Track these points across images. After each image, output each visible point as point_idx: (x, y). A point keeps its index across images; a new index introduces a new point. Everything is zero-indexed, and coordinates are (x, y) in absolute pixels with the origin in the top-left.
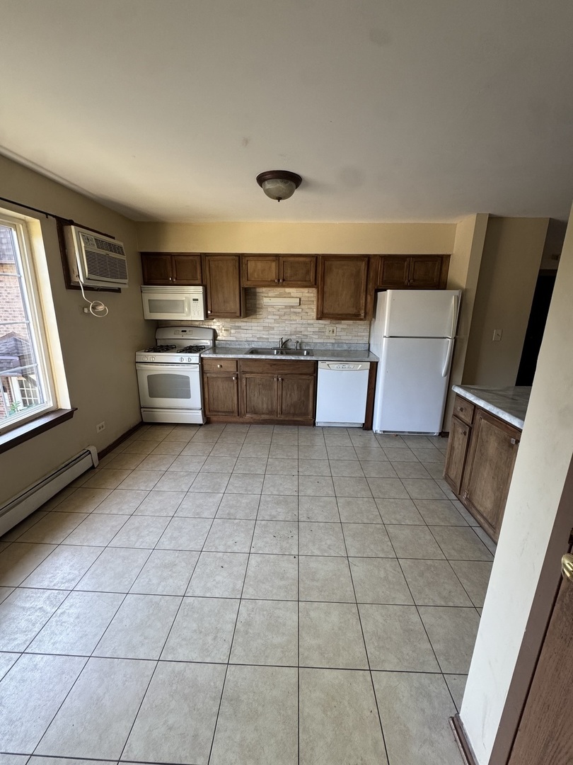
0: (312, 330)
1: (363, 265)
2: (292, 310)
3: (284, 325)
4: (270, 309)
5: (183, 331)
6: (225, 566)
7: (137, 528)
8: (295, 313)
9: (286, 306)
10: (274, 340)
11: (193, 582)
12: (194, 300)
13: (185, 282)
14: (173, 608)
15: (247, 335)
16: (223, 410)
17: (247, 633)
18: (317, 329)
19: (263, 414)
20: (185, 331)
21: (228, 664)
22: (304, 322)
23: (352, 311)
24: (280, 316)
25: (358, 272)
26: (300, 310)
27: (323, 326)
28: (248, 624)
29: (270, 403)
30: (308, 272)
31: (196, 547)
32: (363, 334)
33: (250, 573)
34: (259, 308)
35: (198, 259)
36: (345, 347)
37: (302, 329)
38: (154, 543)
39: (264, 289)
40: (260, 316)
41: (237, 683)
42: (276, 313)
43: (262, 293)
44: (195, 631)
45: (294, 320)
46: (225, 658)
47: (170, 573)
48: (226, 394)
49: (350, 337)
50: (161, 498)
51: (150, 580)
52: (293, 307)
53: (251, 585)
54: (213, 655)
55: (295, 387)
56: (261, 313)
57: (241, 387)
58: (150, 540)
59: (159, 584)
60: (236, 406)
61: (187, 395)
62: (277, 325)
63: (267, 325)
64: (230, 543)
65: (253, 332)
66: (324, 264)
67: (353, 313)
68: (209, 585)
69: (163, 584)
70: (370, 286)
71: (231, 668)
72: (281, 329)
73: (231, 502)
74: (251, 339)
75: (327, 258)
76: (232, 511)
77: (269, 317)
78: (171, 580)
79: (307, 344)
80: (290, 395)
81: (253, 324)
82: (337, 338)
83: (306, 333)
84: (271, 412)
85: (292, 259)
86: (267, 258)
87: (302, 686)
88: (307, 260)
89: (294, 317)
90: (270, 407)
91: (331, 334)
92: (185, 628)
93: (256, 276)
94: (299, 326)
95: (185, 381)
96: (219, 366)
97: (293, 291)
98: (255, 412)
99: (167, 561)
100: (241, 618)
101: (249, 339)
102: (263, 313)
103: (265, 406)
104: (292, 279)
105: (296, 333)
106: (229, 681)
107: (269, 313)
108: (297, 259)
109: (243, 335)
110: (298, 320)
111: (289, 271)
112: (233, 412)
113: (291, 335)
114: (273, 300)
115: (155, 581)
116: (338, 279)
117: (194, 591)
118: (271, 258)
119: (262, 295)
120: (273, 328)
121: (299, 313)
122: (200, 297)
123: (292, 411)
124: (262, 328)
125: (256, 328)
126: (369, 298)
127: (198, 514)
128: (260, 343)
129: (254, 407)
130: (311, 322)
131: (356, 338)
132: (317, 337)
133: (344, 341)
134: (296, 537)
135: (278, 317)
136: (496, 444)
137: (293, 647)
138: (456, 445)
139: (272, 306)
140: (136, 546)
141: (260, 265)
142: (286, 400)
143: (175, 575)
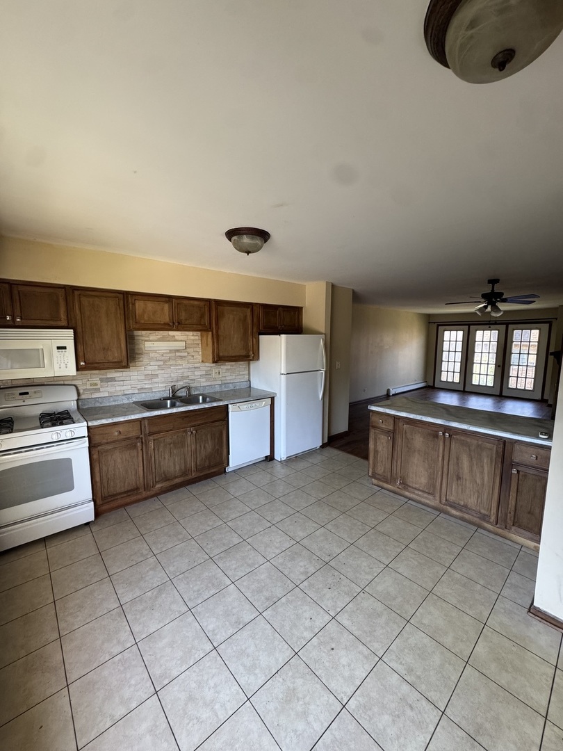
0: (199, 373)
1: (248, 311)
2: (178, 354)
3: (169, 371)
4: (152, 355)
5: (21, 394)
6: (333, 646)
7: (191, 698)
8: (181, 357)
9: (170, 350)
10: (159, 389)
11: (332, 686)
12: (58, 348)
13: (38, 323)
14: (352, 726)
15: (124, 388)
16: (123, 490)
17: (419, 677)
18: (204, 373)
19: (176, 477)
20: (27, 393)
21: (443, 713)
22: (191, 366)
23: (243, 353)
24: (165, 361)
25: (246, 317)
26: (186, 354)
27: (210, 368)
28: (410, 670)
29: (183, 461)
30: (202, 316)
31: (287, 655)
32: (244, 373)
33: (357, 633)
34: (139, 354)
35: (61, 293)
36: (231, 387)
37: (189, 374)
38: (238, 693)
39: (144, 332)
40: (140, 364)
41: (465, 717)
42: (160, 358)
43: (142, 336)
44: (394, 721)
45: (180, 365)
46: (435, 711)
47: (301, 703)
48: (126, 467)
49: (234, 377)
50: (165, 641)
51: (295, 731)
52: (178, 351)
53: (370, 642)
54: (428, 720)
55: (209, 437)
56: (141, 359)
57: (147, 453)
58: (228, 696)
59: (308, 723)
60: (141, 479)
61: (68, 486)
62: (163, 372)
63: (149, 372)
64: (308, 623)
65: (132, 382)
66: (216, 309)
67: (244, 354)
68: (346, 674)
69: (311, 718)
70: (255, 330)
71: (448, 712)
72: (166, 376)
73: (253, 586)
74: (130, 392)
75: (219, 303)
76: (267, 594)
77: (152, 363)
78: (312, 707)
79: (196, 388)
80: (204, 447)
81: (131, 374)
82: (223, 379)
83: (193, 377)
84: (185, 473)
85: (186, 302)
86: (160, 299)
87: (484, 671)
88: (202, 304)
89: (180, 362)
90: (183, 468)
91: (217, 376)
92: (384, 729)
93: (146, 318)
94: (186, 370)
95: (64, 466)
96: (116, 434)
97: (177, 334)
98: (167, 479)
99: (281, 696)
100: (403, 672)
101: (126, 392)
102: (145, 359)
103: (177, 468)
104: (187, 322)
105: (183, 378)
106: (460, 722)
107: (151, 359)
108: (192, 302)
109: (118, 388)
110: (184, 364)
111: (183, 314)
112: (137, 489)
113: (177, 381)
114: (155, 345)
115: (300, 726)
116: (229, 323)
117: (345, 693)
118: (164, 299)
119: (143, 338)
120: (157, 376)
121: (185, 357)
122: (70, 344)
123: (207, 464)
124: (143, 377)
125: (135, 378)
126: (254, 340)
127: (238, 622)
128: (143, 395)
129: (164, 473)
130: (198, 365)
131: (239, 377)
132: (204, 380)
133: (229, 381)
134: (342, 576)
135: (161, 363)
136: (421, 439)
137: (448, 654)
138: (380, 448)
139: (155, 351)
140: (222, 718)
141: (150, 305)
142: (200, 452)
143: (308, 698)
